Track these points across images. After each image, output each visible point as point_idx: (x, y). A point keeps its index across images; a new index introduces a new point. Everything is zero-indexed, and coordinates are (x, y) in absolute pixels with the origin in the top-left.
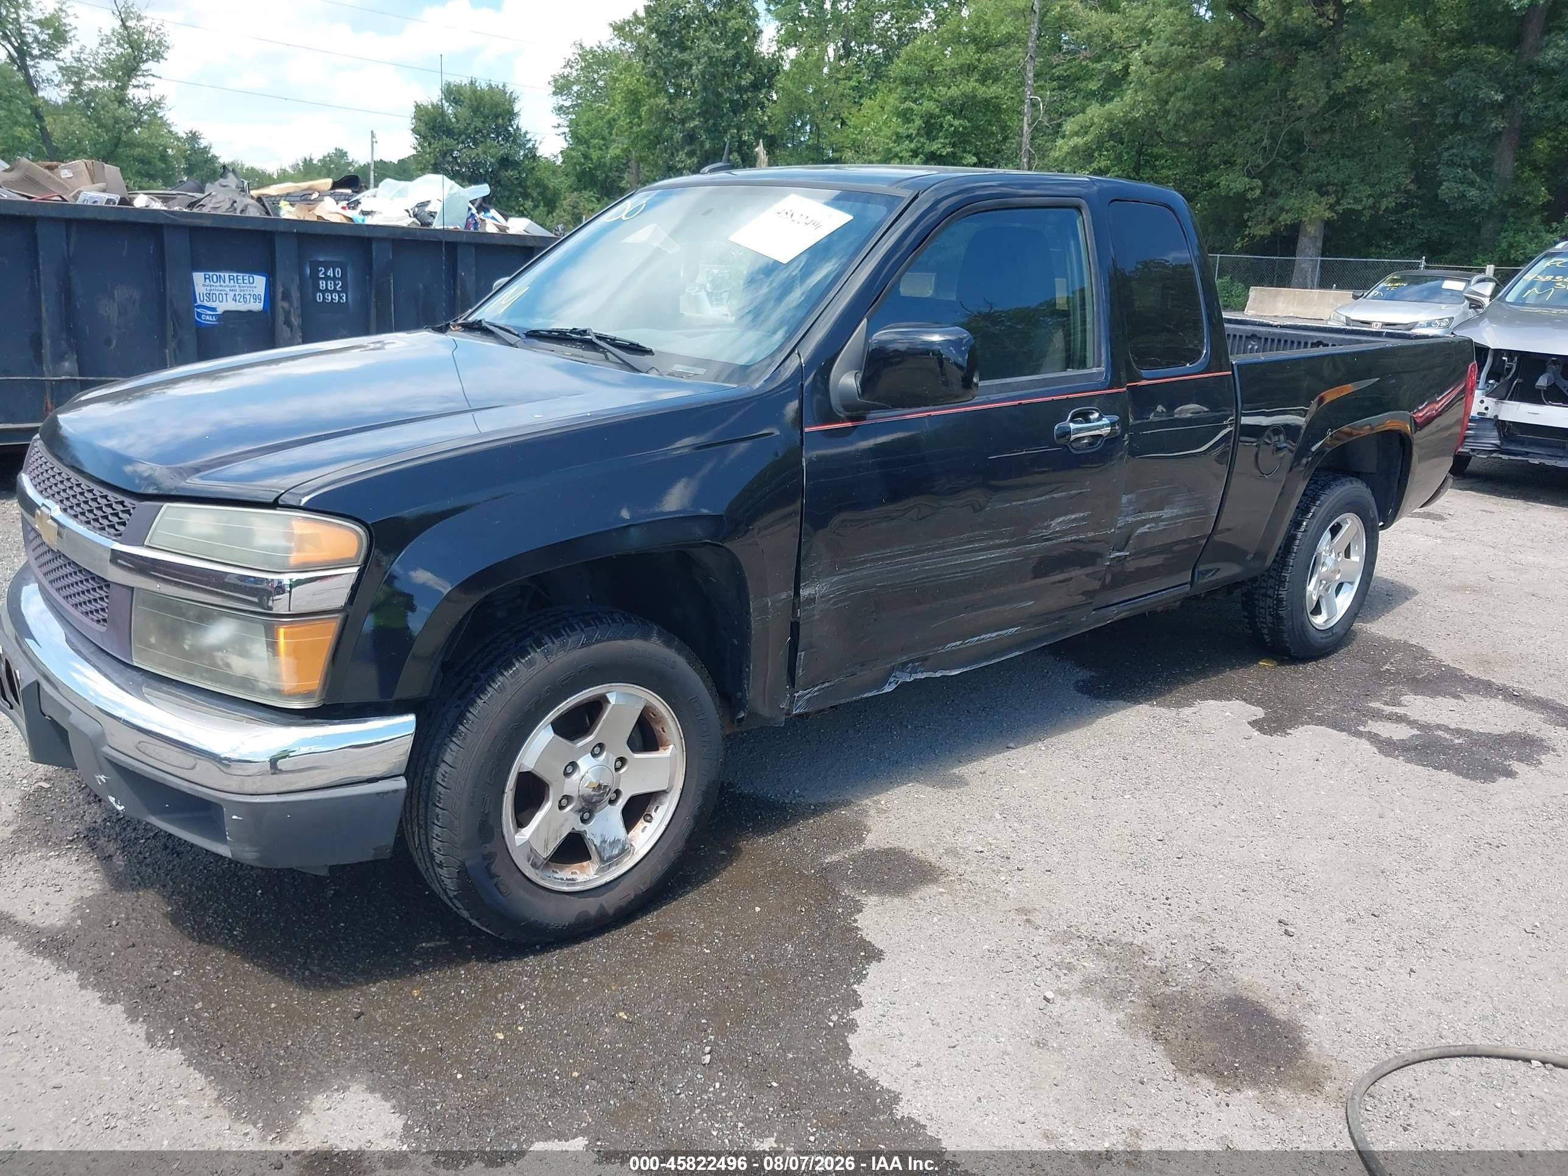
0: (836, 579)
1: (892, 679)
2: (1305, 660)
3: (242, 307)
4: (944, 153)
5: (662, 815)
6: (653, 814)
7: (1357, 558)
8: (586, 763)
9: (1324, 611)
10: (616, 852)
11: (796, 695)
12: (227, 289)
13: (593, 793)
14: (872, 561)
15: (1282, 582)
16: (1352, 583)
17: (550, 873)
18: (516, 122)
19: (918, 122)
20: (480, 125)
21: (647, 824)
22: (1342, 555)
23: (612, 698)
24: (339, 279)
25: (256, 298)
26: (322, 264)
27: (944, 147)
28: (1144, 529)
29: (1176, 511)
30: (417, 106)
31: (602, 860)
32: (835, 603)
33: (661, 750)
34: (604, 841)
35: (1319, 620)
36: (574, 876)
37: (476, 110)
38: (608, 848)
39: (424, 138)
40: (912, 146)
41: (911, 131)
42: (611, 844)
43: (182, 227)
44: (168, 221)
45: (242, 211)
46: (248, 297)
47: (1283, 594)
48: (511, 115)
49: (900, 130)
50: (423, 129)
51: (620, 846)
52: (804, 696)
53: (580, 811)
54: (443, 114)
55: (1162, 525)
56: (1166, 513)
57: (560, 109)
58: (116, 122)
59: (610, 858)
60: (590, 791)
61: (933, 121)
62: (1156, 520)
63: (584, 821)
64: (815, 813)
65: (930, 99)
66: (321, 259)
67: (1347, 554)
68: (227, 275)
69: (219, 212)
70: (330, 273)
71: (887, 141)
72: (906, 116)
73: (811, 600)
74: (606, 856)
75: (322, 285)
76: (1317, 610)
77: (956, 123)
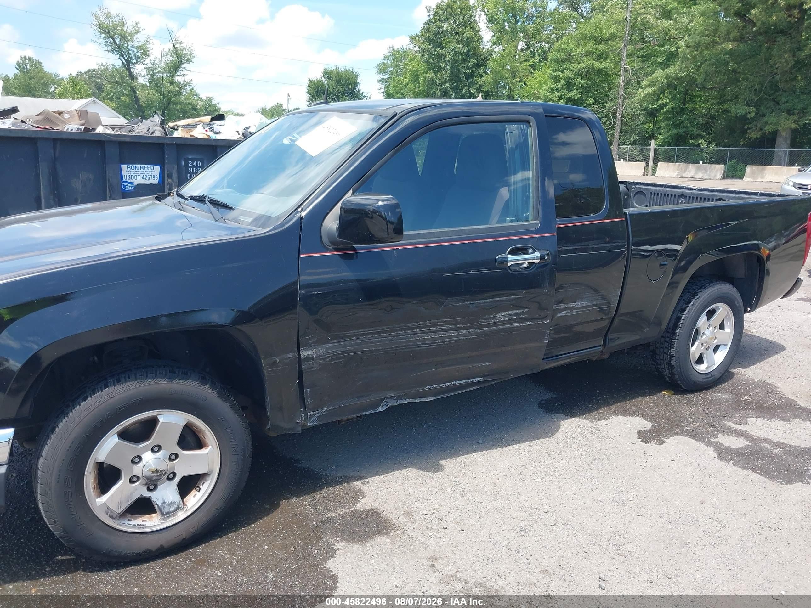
0: (330, 345)
1: (383, 403)
2: (692, 392)
3: (147, 182)
4: (576, 98)
5: (206, 488)
6: (201, 487)
7: (729, 329)
8: (148, 457)
9: (705, 361)
10: (172, 509)
11: (309, 414)
12: (139, 173)
13: (153, 475)
14: (356, 336)
15: (672, 345)
16: (726, 345)
17: (126, 521)
18: (358, 87)
19: (562, 82)
20: (341, 89)
21: (197, 492)
22: (718, 328)
23: (161, 419)
24: (199, 167)
25: (155, 177)
26: (191, 159)
27: (576, 94)
28: (563, 314)
29: (585, 304)
30: (310, 81)
31: (162, 514)
32: (331, 360)
33: (204, 449)
34: (164, 503)
35: (702, 368)
36: (144, 523)
37: (338, 82)
38: (167, 506)
39: (313, 96)
40: (559, 94)
41: (559, 86)
42: (169, 504)
43: (115, 142)
44: (107, 139)
45: (152, 133)
46: (150, 177)
47: (673, 352)
48: (356, 84)
49: (553, 86)
50: (312, 92)
51: (176, 506)
52: (314, 415)
53: (145, 485)
54: (322, 84)
55: (575, 312)
56: (578, 304)
57: (382, 81)
58: (169, 93)
59: (168, 513)
60: (150, 474)
61: (570, 81)
62: (571, 309)
63: (149, 490)
64: (338, 483)
65: (569, 69)
66: (190, 157)
67: (722, 327)
68: (139, 166)
69: (141, 134)
70: (195, 164)
71: (546, 92)
72: (556, 79)
73: (309, 358)
74: (165, 511)
75: (191, 170)
76: (700, 360)
77: (583, 82)
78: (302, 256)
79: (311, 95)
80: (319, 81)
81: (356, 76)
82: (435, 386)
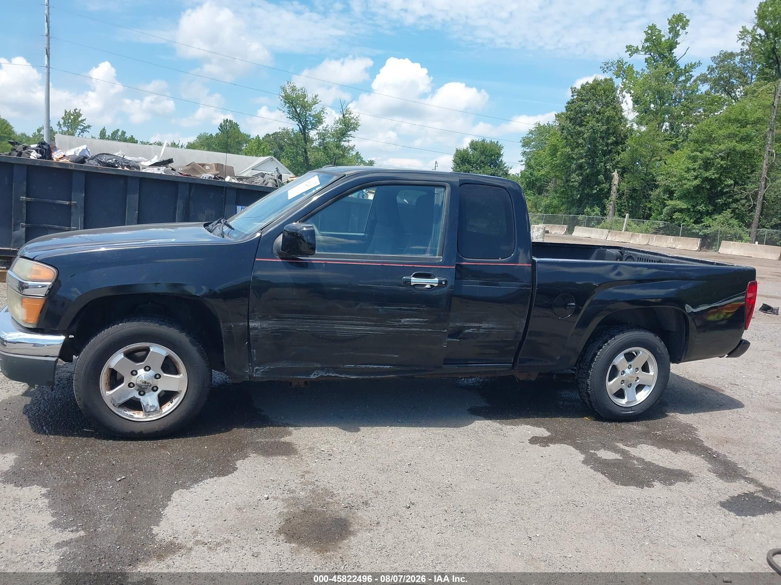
0: (271, 322)
1: (315, 373)
2: (610, 420)
4: (713, 178)
5: (176, 401)
6: (173, 400)
7: (653, 371)
8: (141, 372)
9: (626, 398)
10: (152, 410)
11: (255, 368)
13: (143, 384)
14: (291, 318)
15: (588, 376)
16: (649, 386)
17: (122, 411)
18: (501, 158)
19: (700, 162)
20: (483, 159)
21: (170, 404)
22: (640, 369)
23: (151, 350)
27: (713, 174)
28: (470, 331)
29: (491, 326)
30: (457, 150)
31: (145, 411)
32: (272, 333)
33: (178, 375)
34: (148, 405)
35: (623, 402)
36: (133, 415)
37: (482, 153)
38: (149, 407)
39: (458, 164)
40: (695, 174)
41: (695, 166)
42: (150, 406)
43: (234, 189)
47: (589, 382)
48: (499, 155)
49: (690, 166)
50: (459, 161)
51: (155, 409)
52: (259, 369)
53: (138, 390)
54: (468, 154)
55: (482, 331)
56: (485, 325)
57: (524, 153)
59: (149, 412)
60: (141, 383)
61: (709, 161)
62: (479, 328)
63: (140, 394)
64: (279, 426)
65: (708, 150)
67: (645, 368)
71: (681, 171)
72: (694, 159)
73: (255, 328)
74: (148, 410)
76: (620, 394)
77: (722, 162)
78: (256, 260)
79: (456, 163)
80: (466, 151)
81: (500, 148)
82: (353, 366)
